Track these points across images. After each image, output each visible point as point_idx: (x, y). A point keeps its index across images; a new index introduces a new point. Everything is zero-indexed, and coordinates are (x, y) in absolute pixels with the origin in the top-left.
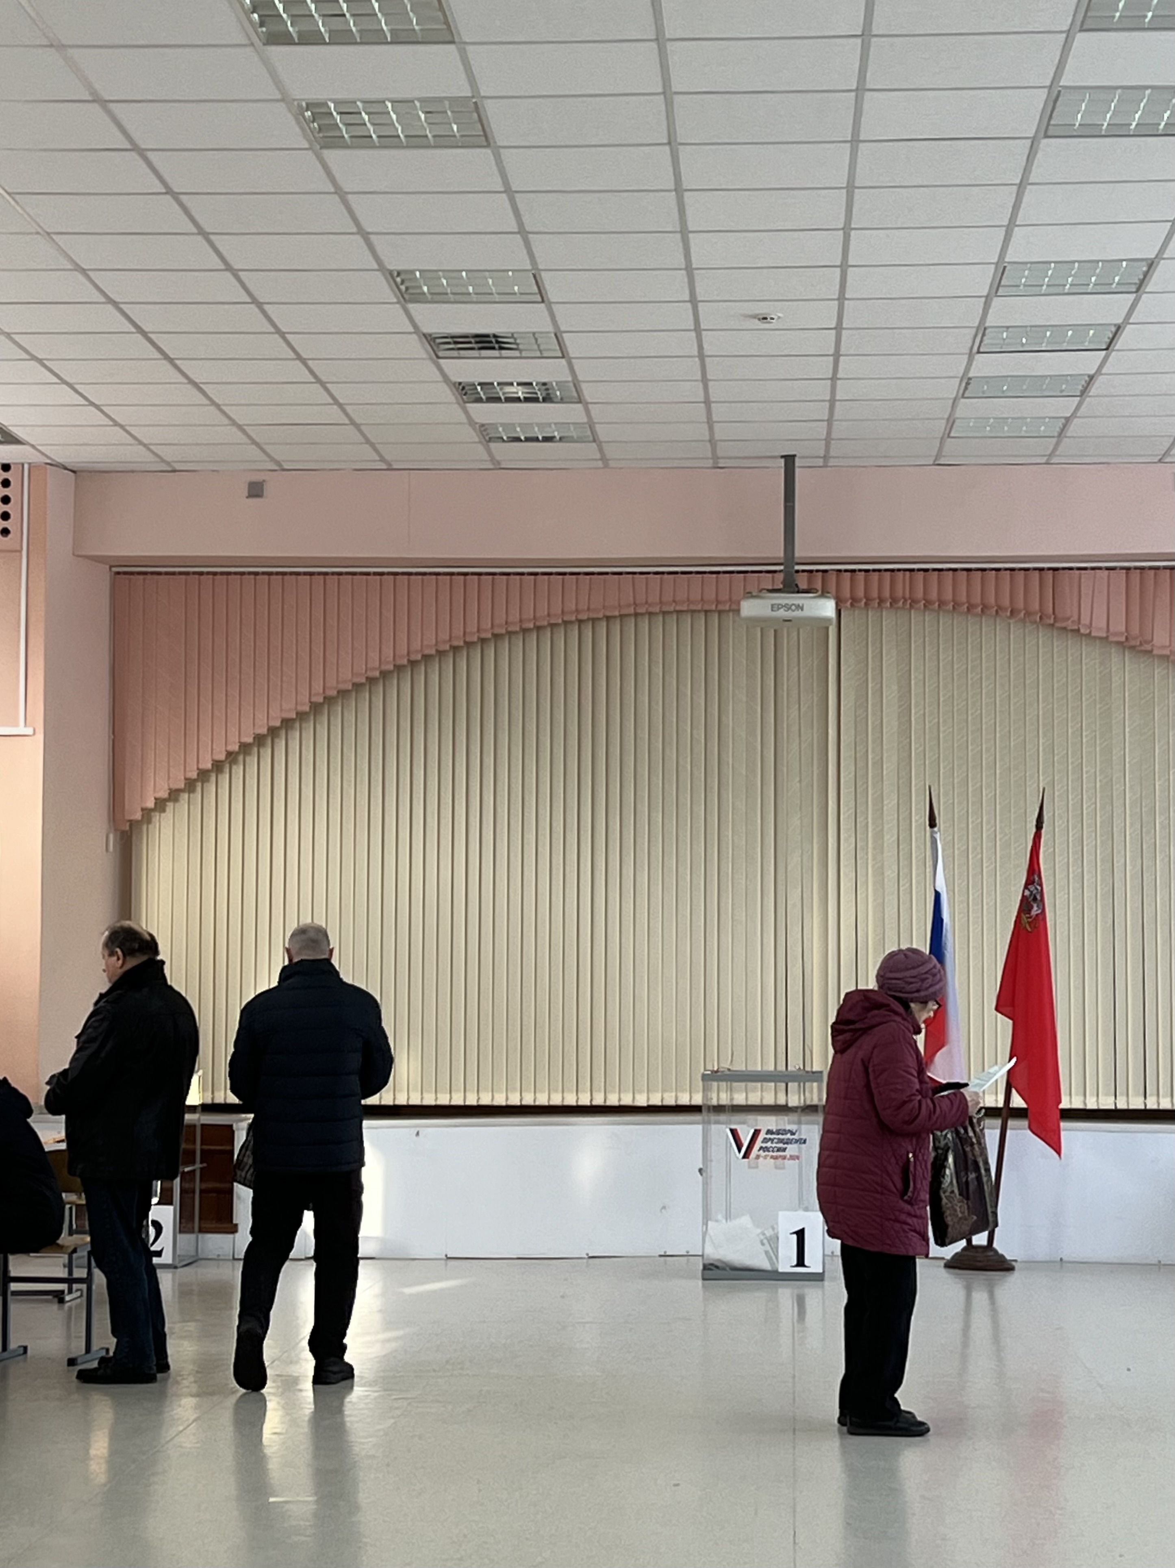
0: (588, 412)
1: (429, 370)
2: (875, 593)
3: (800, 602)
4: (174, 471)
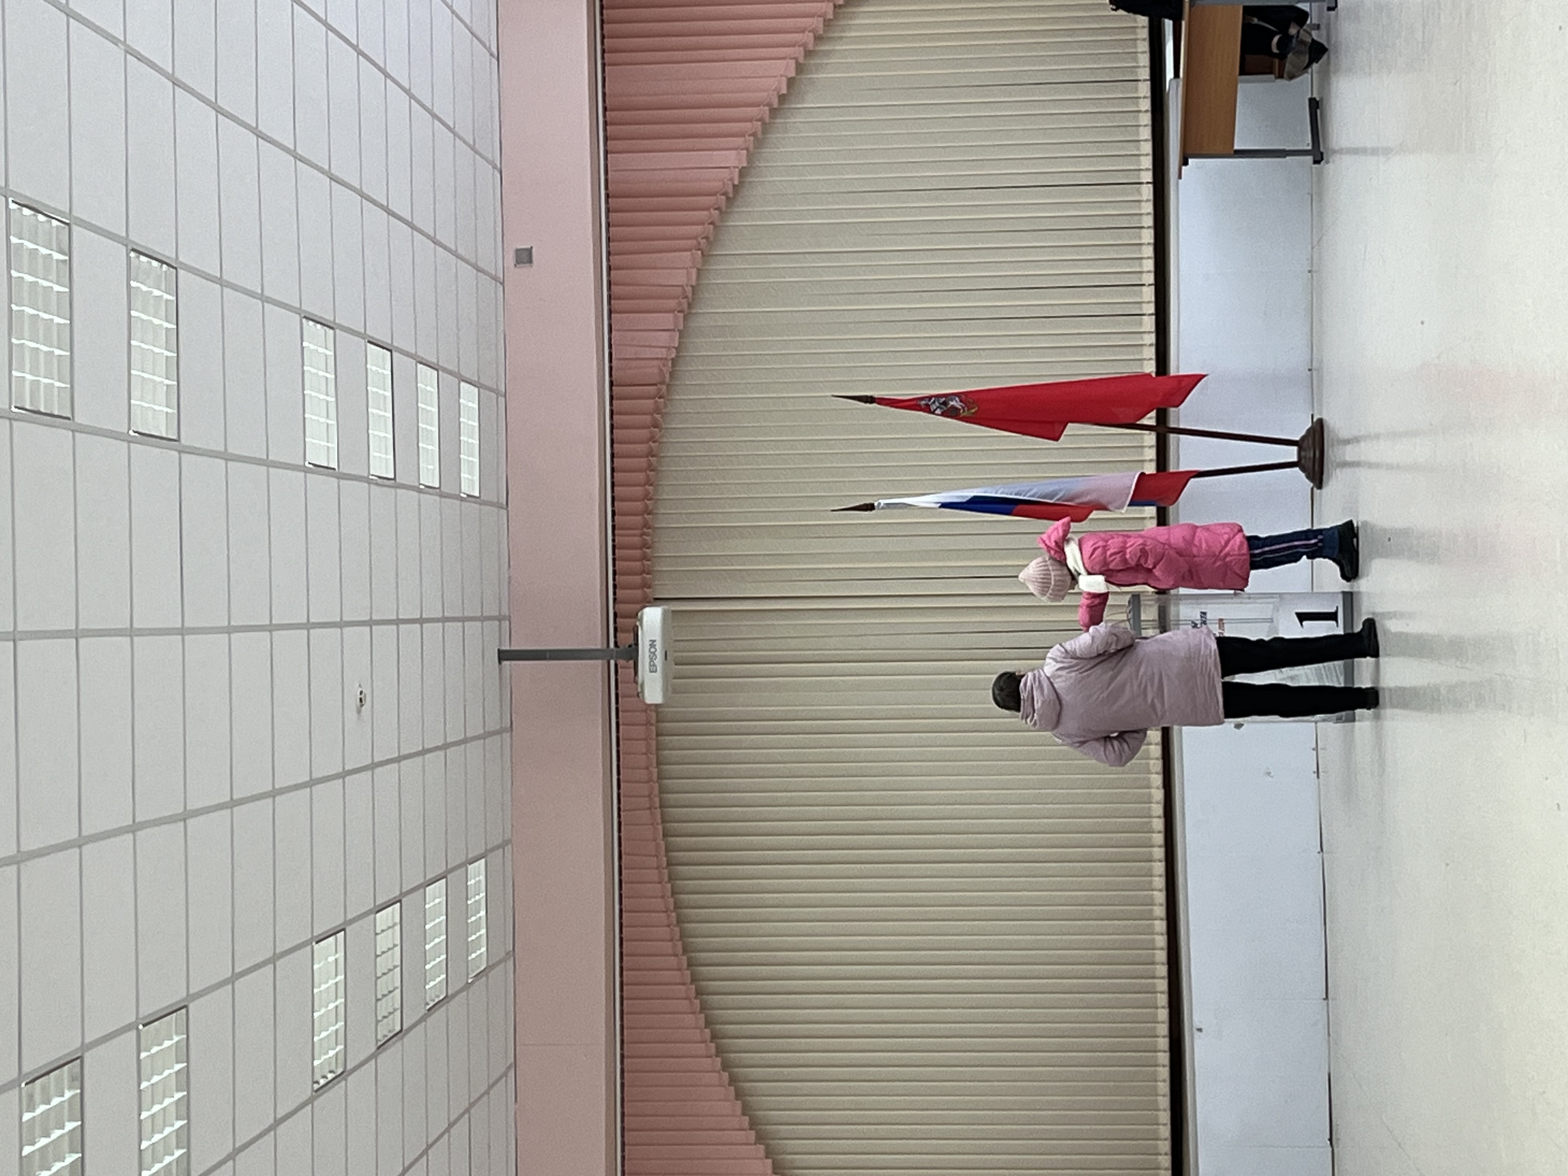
2: (638, 564)
3: (647, 644)
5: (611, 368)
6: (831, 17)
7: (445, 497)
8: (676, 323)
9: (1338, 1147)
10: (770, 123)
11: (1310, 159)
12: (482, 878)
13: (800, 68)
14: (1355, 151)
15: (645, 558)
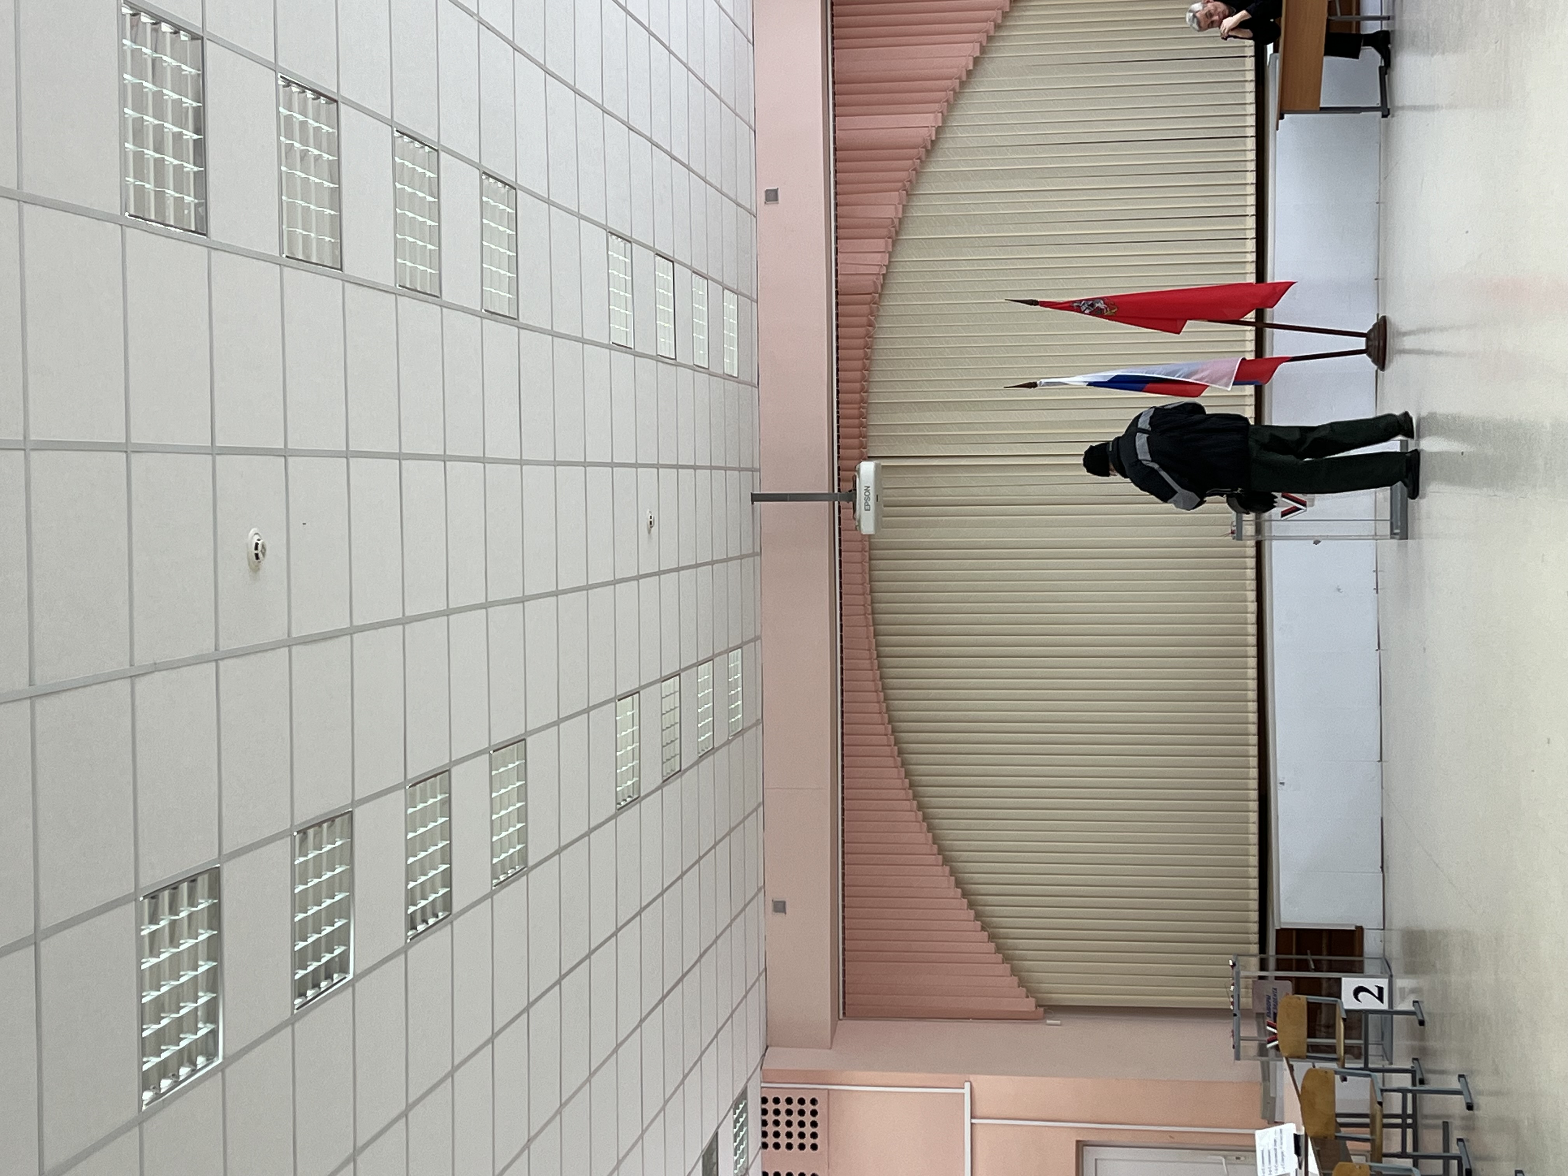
1: (690, 777)
2: (856, 431)
3: (863, 488)
4: (766, 969)
5: (837, 282)
6: (1008, 10)
7: (712, 375)
8: (886, 245)
9: (1388, 872)
10: (960, 92)
11: (1379, 114)
12: (739, 662)
13: (983, 50)
14: (1415, 108)
15: (862, 425)
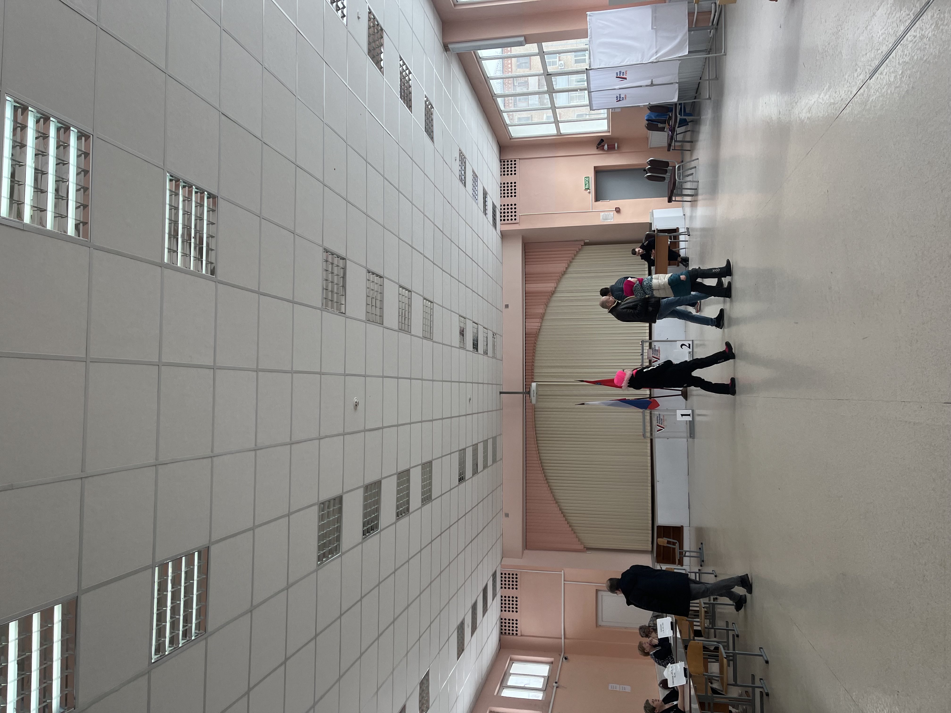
0: (490, 439)
1: (480, 475)
2: (531, 374)
3: (532, 391)
4: (502, 534)
5: (525, 331)
7: (489, 357)
8: (540, 321)
9: (691, 509)
10: (561, 277)
15: (532, 372)
